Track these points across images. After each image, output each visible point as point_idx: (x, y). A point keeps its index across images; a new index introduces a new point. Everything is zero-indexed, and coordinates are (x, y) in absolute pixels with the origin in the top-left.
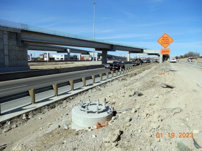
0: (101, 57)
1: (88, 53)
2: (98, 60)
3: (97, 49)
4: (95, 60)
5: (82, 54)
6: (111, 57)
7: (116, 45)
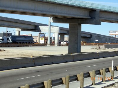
0: (66, 38)
1: (36, 27)
2: (59, 44)
3: (58, 19)
4: (52, 44)
5: (23, 29)
6: (89, 38)
7: (101, 11)
